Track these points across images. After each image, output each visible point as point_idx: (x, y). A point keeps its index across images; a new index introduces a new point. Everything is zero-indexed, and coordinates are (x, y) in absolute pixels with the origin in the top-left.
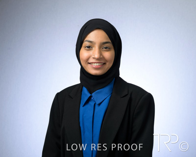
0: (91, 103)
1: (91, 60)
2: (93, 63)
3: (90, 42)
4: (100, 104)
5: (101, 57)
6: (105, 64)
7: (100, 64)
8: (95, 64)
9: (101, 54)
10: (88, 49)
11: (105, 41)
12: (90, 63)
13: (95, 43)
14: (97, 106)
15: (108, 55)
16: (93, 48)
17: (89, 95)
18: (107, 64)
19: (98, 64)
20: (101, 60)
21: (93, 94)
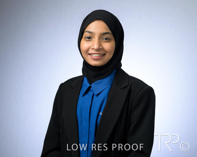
0: (90, 94)
1: (91, 51)
2: (92, 54)
3: (90, 32)
4: (98, 95)
5: (101, 47)
6: (104, 55)
7: (99, 55)
8: (95, 55)
9: (100, 45)
10: (88, 40)
11: (105, 31)
12: (90, 54)
13: (95, 34)
14: (95, 97)
15: (108, 46)
16: (93, 39)
17: (89, 85)
18: (107, 55)
19: (97, 55)
20: (101, 51)
21: (92, 85)
